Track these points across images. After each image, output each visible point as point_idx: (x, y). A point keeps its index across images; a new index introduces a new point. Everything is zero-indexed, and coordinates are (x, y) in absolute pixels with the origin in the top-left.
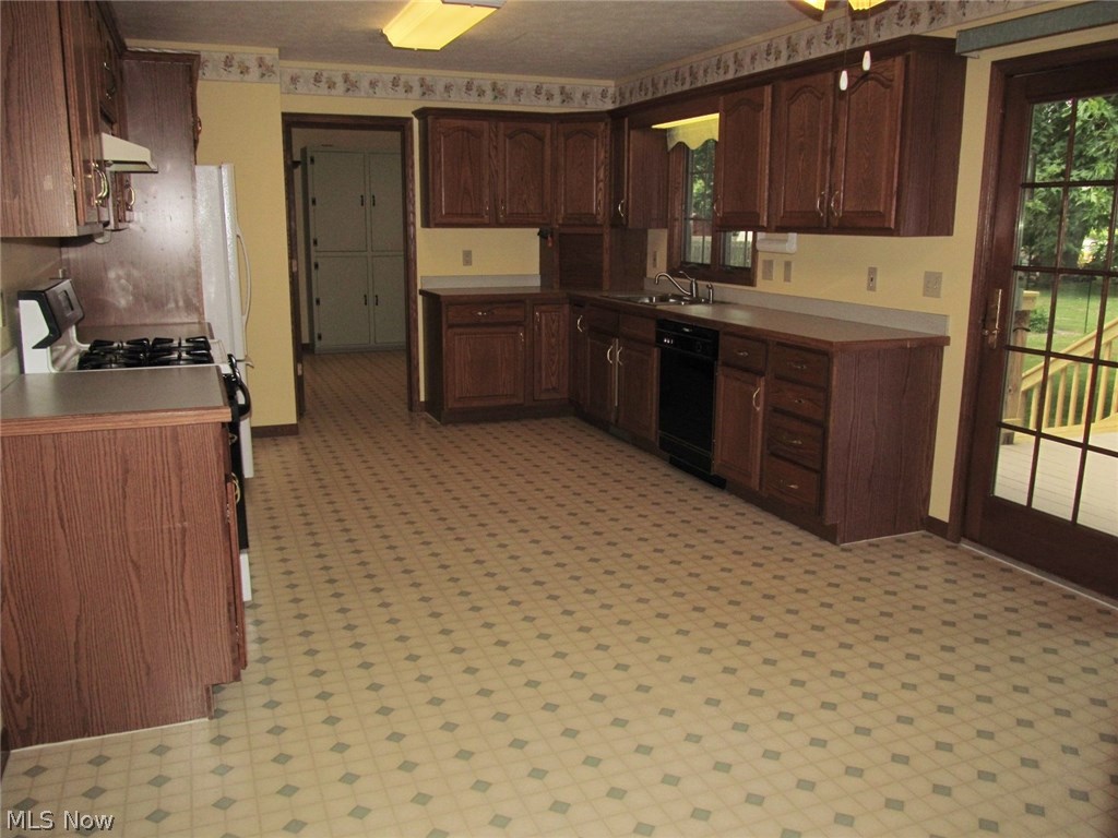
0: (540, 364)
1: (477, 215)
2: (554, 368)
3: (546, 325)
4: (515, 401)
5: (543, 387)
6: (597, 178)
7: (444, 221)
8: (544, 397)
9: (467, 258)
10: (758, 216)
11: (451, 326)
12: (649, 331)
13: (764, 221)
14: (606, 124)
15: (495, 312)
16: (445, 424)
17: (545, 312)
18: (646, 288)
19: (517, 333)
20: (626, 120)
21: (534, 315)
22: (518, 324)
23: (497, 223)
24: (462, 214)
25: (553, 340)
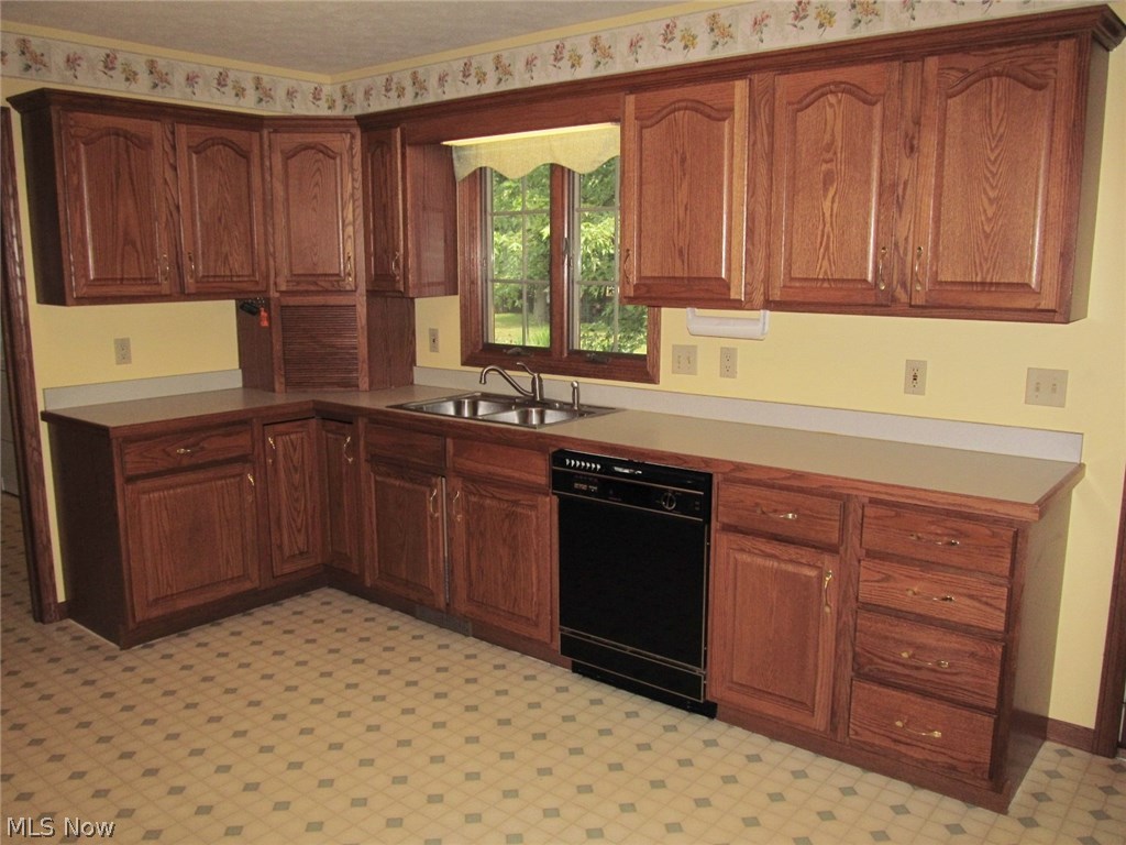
0: (279, 520)
1: (148, 280)
2: (299, 521)
3: (285, 455)
4: (248, 586)
5: (287, 552)
6: (343, 222)
7: (96, 291)
8: (288, 568)
9: (123, 351)
10: (726, 285)
11: (130, 480)
12: (538, 471)
13: (738, 292)
14: (353, 137)
15: (205, 444)
16: (126, 645)
17: (282, 434)
18: (415, 382)
19: (241, 475)
20: (399, 129)
21: (264, 441)
22: (243, 459)
23: (183, 295)
24: (122, 279)
25: (297, 477)
